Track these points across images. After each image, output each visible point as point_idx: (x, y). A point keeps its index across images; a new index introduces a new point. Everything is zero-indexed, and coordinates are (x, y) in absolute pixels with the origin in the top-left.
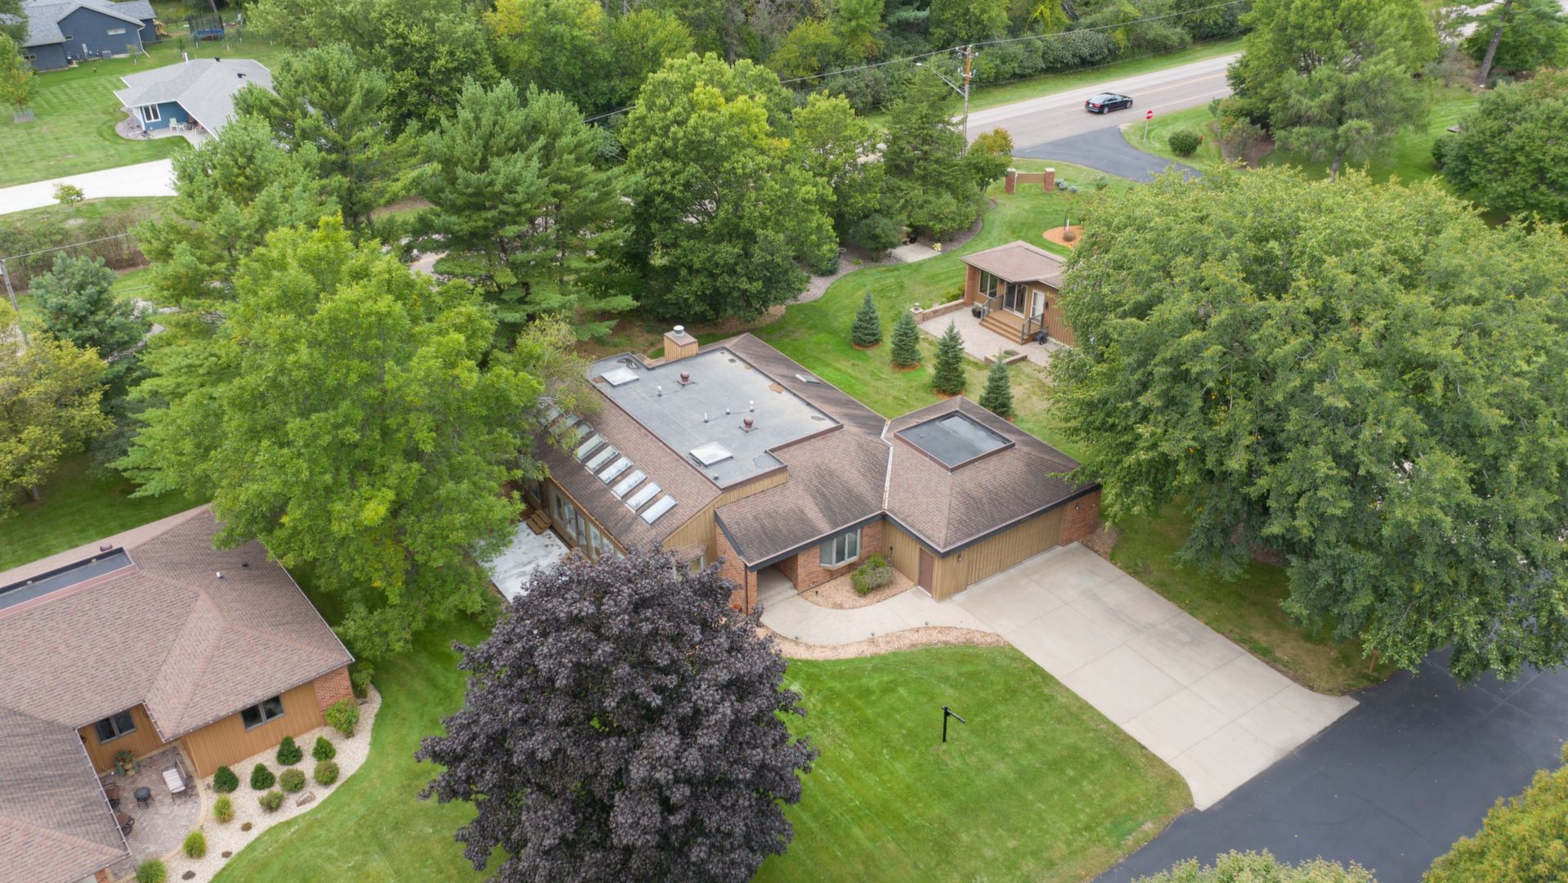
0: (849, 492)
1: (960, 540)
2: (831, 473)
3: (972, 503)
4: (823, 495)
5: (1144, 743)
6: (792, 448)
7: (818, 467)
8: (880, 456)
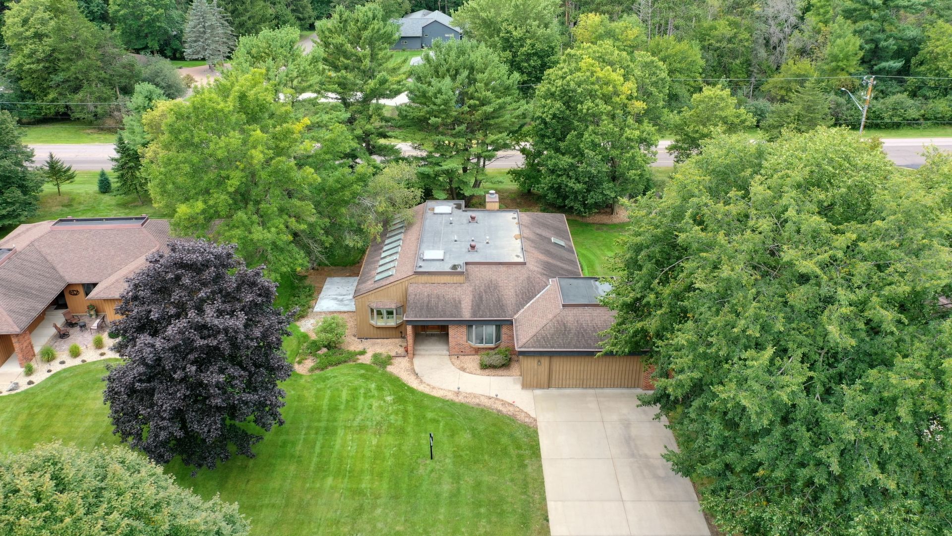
0: (499, 300)
1: (534, 347)
2: (496, 287)
3: (562, 329)
4: (481, 298)
5: (550, 518)
6: (483, 266)
7: (491, 281)
8: (537, 288)
